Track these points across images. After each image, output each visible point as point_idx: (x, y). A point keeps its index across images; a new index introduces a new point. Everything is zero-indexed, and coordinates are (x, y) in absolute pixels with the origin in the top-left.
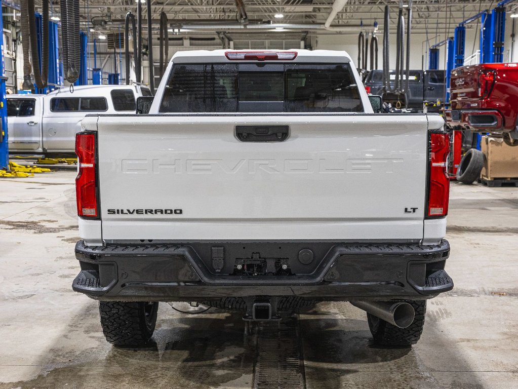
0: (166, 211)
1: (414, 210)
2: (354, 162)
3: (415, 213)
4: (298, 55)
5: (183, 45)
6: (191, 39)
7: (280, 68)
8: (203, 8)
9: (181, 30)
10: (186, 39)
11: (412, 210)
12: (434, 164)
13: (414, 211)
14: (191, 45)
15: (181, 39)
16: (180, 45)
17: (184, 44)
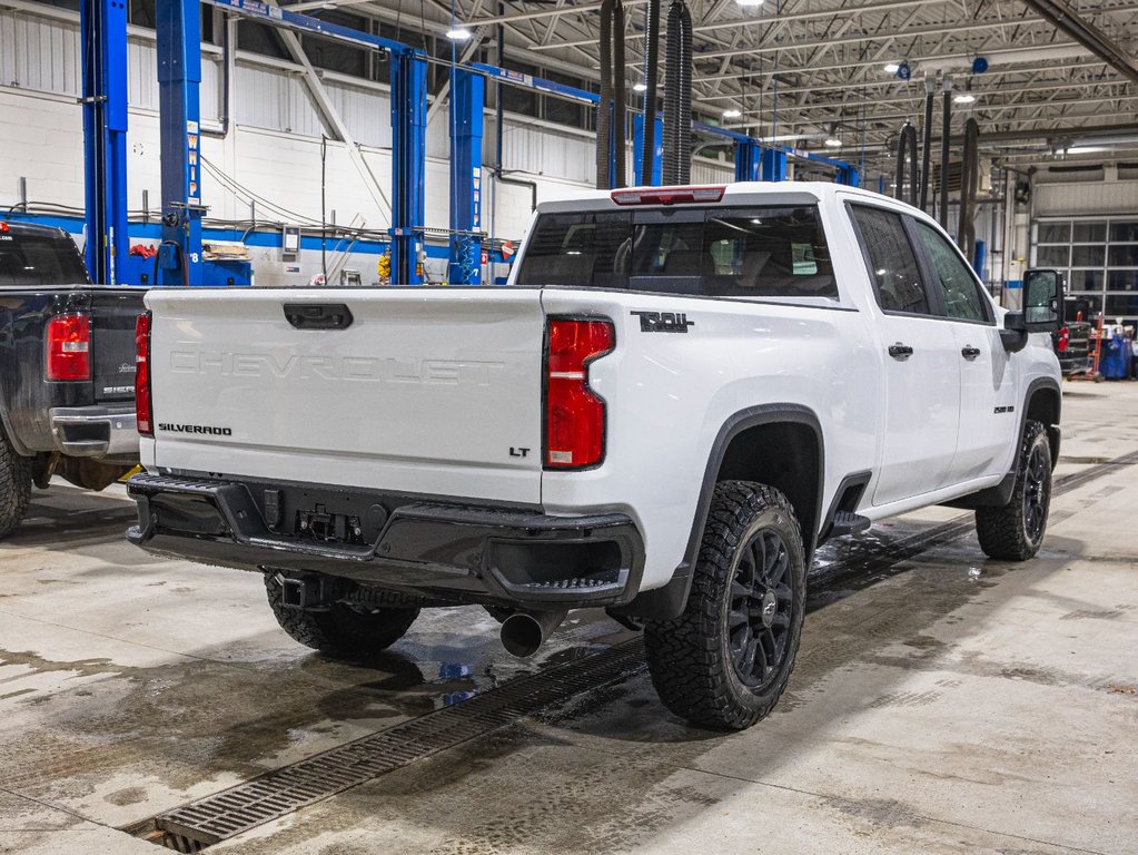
0: (215, 429)
1: (525, 451)
2: (434, 365)
3: (525, 458)
4: (726, 193)
5: (1102, 179)
6: (1121, 166)
7: (699, 217)
8: (1109, 103)
9: (1070, 151)
10: (1110, 166)
11: (521, 453)
12: (554, 375)
13: (524, 455)
14: (1120, 178)
15: (1099, 167)
16: (1096, 180)
17: (1106, 177)
